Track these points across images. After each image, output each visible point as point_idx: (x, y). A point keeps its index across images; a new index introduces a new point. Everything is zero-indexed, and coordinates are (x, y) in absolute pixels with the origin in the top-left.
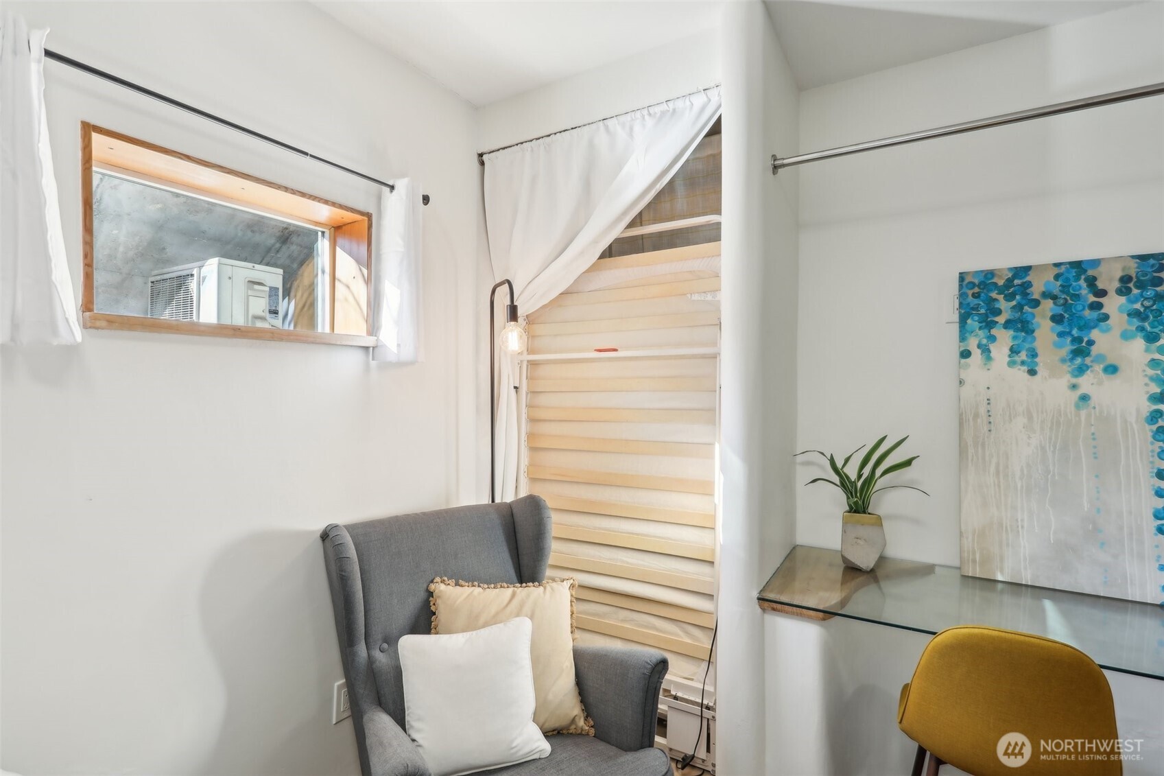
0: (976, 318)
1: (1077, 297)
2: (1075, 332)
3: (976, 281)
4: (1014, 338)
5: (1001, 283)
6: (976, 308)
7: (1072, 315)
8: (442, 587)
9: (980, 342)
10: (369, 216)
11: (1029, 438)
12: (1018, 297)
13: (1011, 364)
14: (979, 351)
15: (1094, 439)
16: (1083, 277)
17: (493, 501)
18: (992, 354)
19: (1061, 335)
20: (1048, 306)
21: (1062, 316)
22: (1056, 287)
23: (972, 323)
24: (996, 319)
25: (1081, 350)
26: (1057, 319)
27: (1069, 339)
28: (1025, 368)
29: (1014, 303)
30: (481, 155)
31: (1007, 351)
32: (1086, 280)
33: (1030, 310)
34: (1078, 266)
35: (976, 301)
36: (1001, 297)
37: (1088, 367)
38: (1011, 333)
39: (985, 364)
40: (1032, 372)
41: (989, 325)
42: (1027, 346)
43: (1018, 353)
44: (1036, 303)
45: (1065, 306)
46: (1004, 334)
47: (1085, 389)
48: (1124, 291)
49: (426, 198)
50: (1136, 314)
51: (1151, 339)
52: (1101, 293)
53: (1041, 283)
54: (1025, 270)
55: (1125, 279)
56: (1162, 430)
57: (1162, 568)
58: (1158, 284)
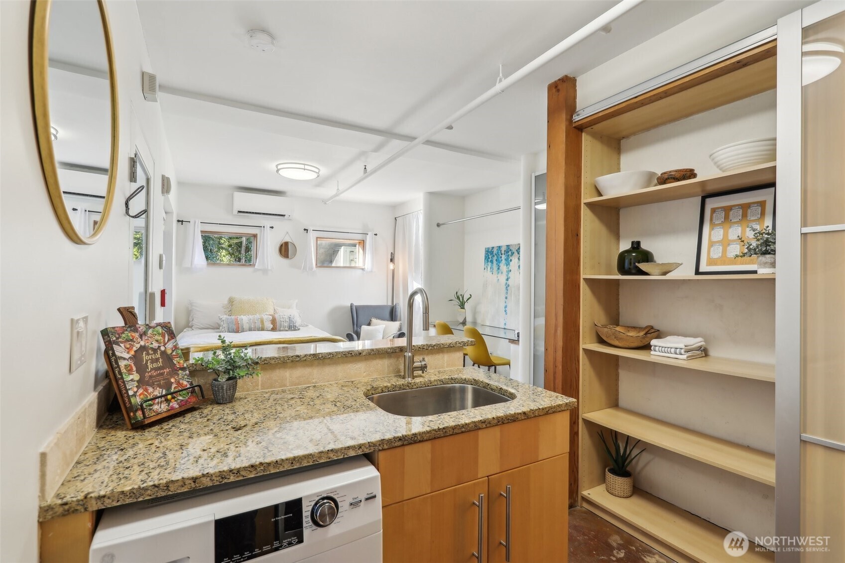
1: (499, 255)
3: (487, 250)
5: (490, 251)
6: (487, 257)
7: (498, 259)
8: (373, 319)
9: (487, 265)
10: (364, 241)
11: (491, 290)
12: (492, 254)
13: (490, 271)
14: (486, 267)
18: (488, 269)
20: (495, 256)
22: (497, 252)
23: (486, 261)
25: (499, 268)
26: (496, 260)
27: (497, 265)
30: (395, 218)
33: (493, 258)
34: (499, 247)
35: (487, 255)
36: (490, 254)
39: (487, 271)
40: (493, 273)
41: (488, 261)
43: (491, 268)
45: (497, 257)
46: (490, 264)
47: (498, 278)
48: (504, 254)
49: (376, 235)
50: (506, 260)
51: (507, 265)
52: (502, 254)
53: (495, 251)
54: (493, 248)
55: (505, 251)
56: (507, 287)
57: (505, 320)
58: (508, 252)
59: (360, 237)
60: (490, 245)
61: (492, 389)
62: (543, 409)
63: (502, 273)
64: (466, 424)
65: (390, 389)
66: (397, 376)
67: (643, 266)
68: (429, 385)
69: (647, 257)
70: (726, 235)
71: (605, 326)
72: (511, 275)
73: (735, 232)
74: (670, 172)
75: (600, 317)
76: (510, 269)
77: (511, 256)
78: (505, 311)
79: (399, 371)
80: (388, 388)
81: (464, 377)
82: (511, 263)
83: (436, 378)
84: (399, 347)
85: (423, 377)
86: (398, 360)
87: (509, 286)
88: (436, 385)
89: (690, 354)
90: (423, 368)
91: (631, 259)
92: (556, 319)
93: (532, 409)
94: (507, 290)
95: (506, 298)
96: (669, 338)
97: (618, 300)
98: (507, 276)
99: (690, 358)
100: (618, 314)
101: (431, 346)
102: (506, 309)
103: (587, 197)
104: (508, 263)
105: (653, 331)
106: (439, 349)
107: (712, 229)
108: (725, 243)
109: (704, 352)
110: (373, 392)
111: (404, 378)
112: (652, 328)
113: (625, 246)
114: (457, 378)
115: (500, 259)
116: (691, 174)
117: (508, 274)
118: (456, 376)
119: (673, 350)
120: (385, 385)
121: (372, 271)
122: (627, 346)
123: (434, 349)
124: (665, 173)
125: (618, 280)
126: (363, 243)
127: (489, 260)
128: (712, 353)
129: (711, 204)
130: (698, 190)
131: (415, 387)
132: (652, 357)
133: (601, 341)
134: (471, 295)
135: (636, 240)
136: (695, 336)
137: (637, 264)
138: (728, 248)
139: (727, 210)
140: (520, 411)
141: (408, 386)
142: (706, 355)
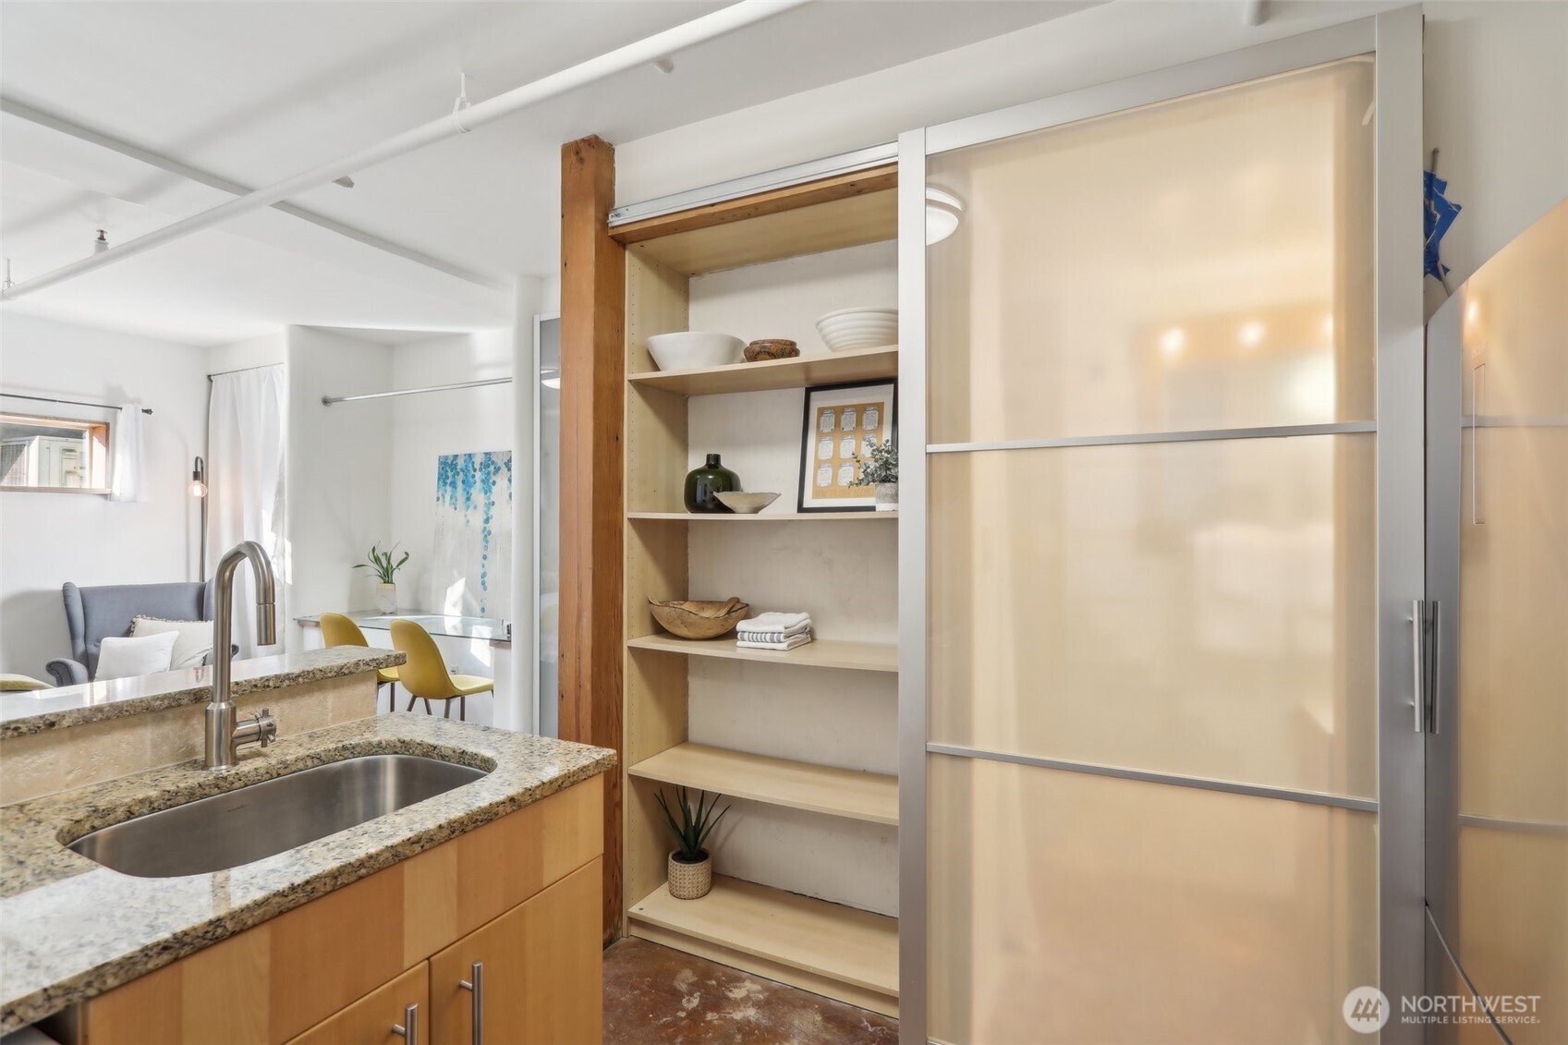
0: (442, 480)
3: (444, 461)
4: (452, 491)
5: (450, 462)
6: (443, 475)
7: (467, 480)
8: (141, 620)
9: (443, 492)
10: (107, 425)
11: (453, 541)
12: (454, 470)
13: (450, 504)
14: (442, 497)
15: (469, 541)
17: (203, 581)
18: (445, 499)
19: (464, 490)
20: (461, 474)
21: (464, 480)
22: (464, 466)
23: (441, 483)
25: (469, 498)
26: (463, 482)
27: (466, 492)
28: (454, 506)
29: (453, 473)
30: (209, 376)
31: (449, 498)
32: (471, 463)
33: (456, 477)
34: (470, 455)
35: (443, 471)
36: (450, 469)
37: (470, 506)
38: (451, 488)
39: (442, 504)
40: (455, 509)
41: (445, 484)
42: (455, 495)
43: (452, 498)
44: (458, 474)
45: (466, 476)
46: (449, 488)
47: (468, 517)
48: (481, 470)
49: (148, 412)
50: (483, 481)
51: (486, 493)
52: (475, 470)
53: (461, 463)
54: (456, 457)
55: (481, 464)
56: (486, 536)
57: (482, 601)
58: (489, 466)
59: (98, 415)
60: (449, 451)
61: (443, 757)
62: (551, 782)
63: (475, 507)
64: (370, 857)
65: (156, 805)
66: (184, 765)
67: (724, 497)
68: (282, 772)
69: (730, 482)
70: (836, 450)
71: (665, 604)
72: (493, 508)
73: (848, 446)
74: (764, 342)
75: (658, 587)
76: (492, 500)
77: (494, 474)
78: (483, 583)
79: (191, 750)
80: (151, 803)
81: (375, 740)
82: (494, 489)
83: (302, 752)
84: (188, 693)
85: (265, 755)
86: (186, 724)
87: (489, 533)
88: (302, 770)
89: (791, 640)
90: (264, 735)
91: (706, 485)
92: (580, 596)
93: (528, 786)
94: (487, 542)
95: (485, 557)
96: (763, 617)
97: (686, 555)
98: (487, 513)
99: (792, 647)
100: (686, 581)
101: (289, 679)
102: (486, 579)
103: (634, 371)
104: (488, 485)
105: (739, 606)
106: (311, 683)
107: (819, 440)
108: (836, 463)
109: (809, 634)
110: (97, 823)
111: (205, 766)
112: (738, 601)
113: (696, 462)
114: (358, 745)
115: (471, 480)
116: (789, 349)
117: (489, 509)
118: (355, 741)
119: (768, 636)
120: (140, 796)
121: (134, 500)
122: (700, 636)
123: (298, 684)
124: (755, 343)
125: (685, 522)
126: (104, 431)
127: (449, 481)
128: (819, 635)
129: (819, 400)
130: (800, 377)
131: (237, 784)
132: (739, 650)
133: (660, 630)
134: (407, 554)
135: (714, 452)
136: (797, 610)
137: (715, 494)
138: (840, 471)
139: (838, 411)
140: (501, 798)
141: (217, 786)
142: (813, 639)
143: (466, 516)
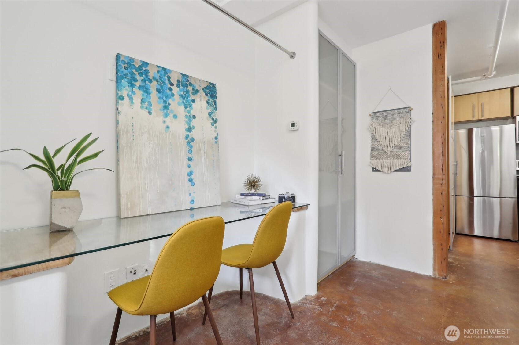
0: (126, 80)
1: (164, 83)
2: (164, 98)
3: (126, 61)
4: (143, 95)
5: (137, 66)
6: (126, 75)
7: (163, 90)
9: (128, 93)
11: (149, 144)
12: (144, 76)
13: (142, 107)
14: (128, 98)
15: (171, 145)
16: (166, 75)
18: (134, 101)
19: (160, 98)
20: (155, 83)
21: (160, 89)
22: (157, 76)
23: (124, 82)
24: (135, 83)
25: (166, 107)
26: (158, 91)
27: (162, 101)
28: (147, 111)
29: (142, 78)
31: (140, 101)
32: (167, 77)
33: (149, 84)
34: (165, 70)
35: (125, 71)
36: (137, 73)
37: (169, 114)
38: (141, 92)
39: (131, 105)
40: (150, 113)
41: (133, 86)
42: (148, 100)
43: (145, 103)
44: (151, 81)
45: (161, 86)
46: (138, 91)
47: (168, 123)
48: (178, 86)
50: (181, 96)
51: (186, 107)
52: (172, 84)
53: (152, 73)
54: (145, 63)
55: (178, 81)
56: (189, 142)
57: (190, 194)
58: (187, 86)
63: (175, 117)
72: (194, 123)
76: (193, 113)
77: (193, 94)
78: (190, 180)
82: (194, 105)
87: (193, 140)
94: (191, 147)
98: (189, 124)
102: (192, 177)
104: (188, 103)
115: (168, 92)
117: (190, 121)
143: (164, 122)
